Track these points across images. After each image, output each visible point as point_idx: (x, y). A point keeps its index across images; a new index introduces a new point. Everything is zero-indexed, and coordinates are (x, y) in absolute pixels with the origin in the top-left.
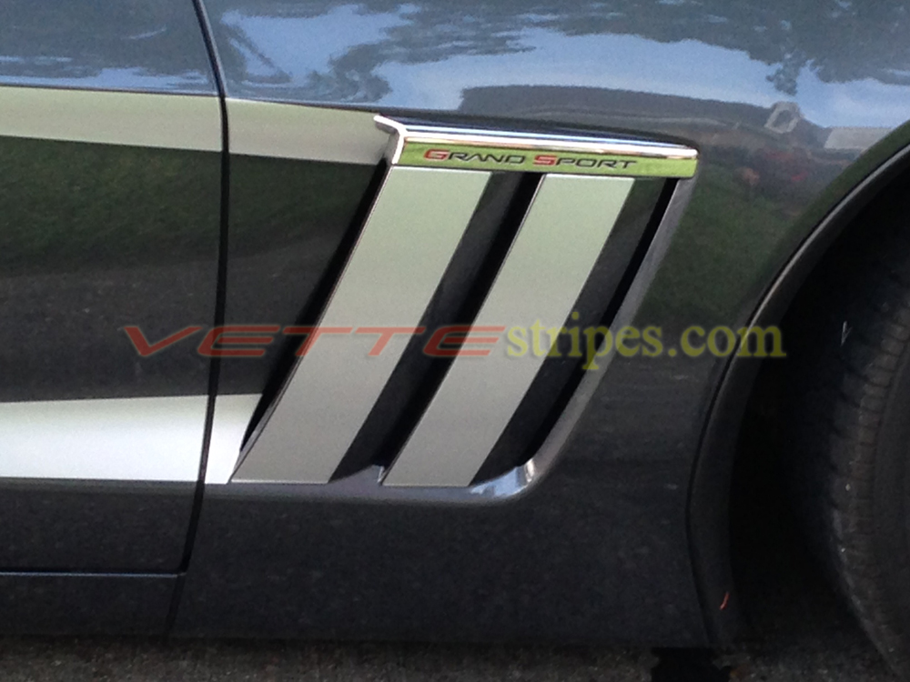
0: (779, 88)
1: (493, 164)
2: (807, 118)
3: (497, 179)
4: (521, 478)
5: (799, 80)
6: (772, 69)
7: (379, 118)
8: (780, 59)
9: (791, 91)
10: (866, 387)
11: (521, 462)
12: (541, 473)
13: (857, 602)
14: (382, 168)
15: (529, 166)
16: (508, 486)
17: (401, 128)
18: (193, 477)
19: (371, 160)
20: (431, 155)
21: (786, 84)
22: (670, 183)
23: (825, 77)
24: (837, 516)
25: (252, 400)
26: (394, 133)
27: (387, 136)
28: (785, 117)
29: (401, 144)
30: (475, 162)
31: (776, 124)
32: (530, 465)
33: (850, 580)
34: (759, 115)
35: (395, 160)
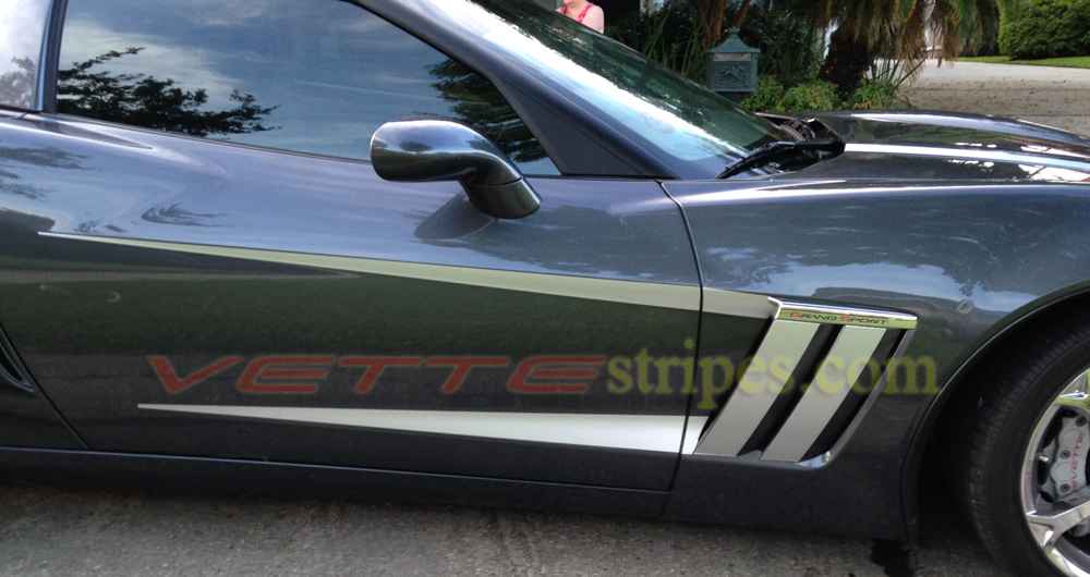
0: (964, 293)
1: (821, 320)
2: (977, 306)
3: (822, 327)
4: (824, 460)
5: (973, 290)
6: (961, 286)
7: (770, 298)
8: (965, 281)
9: (969, 295)
10: (992, 428)
11: (823, 452)
12: (834, 456)
13: (979, 525)
14: (770, 320)
15: (837, 322)
16: (817, 463)
17: (781, 304)
18: (677, 451)
19: (765, 317)
20: (793, 315)
21: (967, 291)
22: (903, 331)
23: (985, 289)
24: (972, 486)
25: (704, 419)
26: (777, 305)
27: (773, 306)
28: (966, 306)
29: (779, 310)
30: (813, 319)
31: (962, 309)
32: (828, 454)
33: (976, 515)
34: (954, 304)
35: (776, 317)
